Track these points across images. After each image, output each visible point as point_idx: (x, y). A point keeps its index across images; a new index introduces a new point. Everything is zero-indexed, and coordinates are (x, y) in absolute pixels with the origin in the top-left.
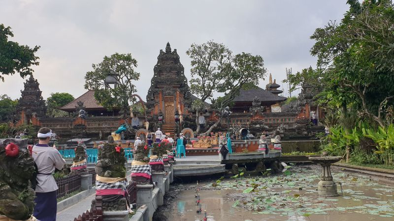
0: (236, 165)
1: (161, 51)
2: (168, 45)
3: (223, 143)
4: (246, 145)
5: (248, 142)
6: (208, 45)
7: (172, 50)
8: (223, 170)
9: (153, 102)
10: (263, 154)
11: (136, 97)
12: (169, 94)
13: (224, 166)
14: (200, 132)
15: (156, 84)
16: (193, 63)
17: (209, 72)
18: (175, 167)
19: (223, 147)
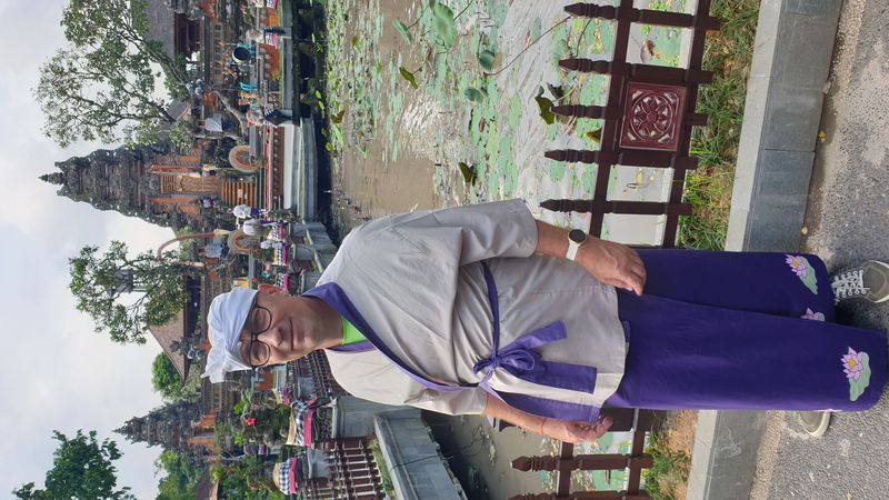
0: (302, 97)
1: (59, 193)
2: (45, 178)
3: (261, 117)
4: (267, 57)
5: (260, 54)
6: (47, 99)
7: (59, 170)
8: (311, 124)
9: (174, 216)
10: (285, 40)
11: (164, 251)
12: (157, 183)
13: (304, 122)
14: (237, 131)
15: (134, 206)
16: (88, 136)
17: (110, 104)
18: (302, 213)
19: (268, 118)
